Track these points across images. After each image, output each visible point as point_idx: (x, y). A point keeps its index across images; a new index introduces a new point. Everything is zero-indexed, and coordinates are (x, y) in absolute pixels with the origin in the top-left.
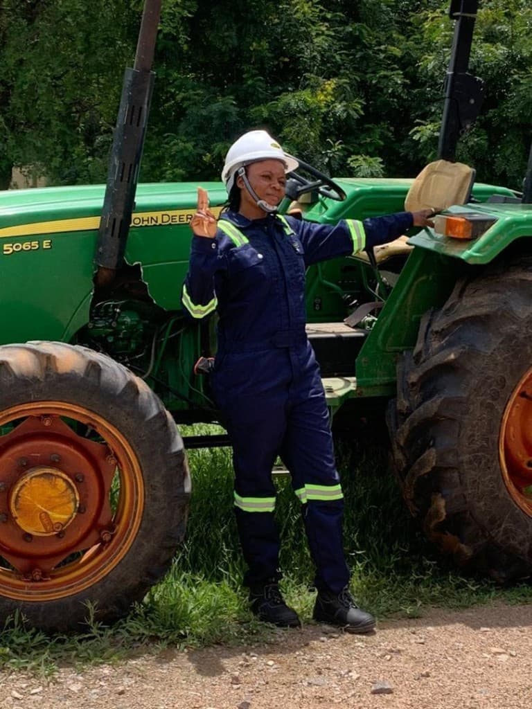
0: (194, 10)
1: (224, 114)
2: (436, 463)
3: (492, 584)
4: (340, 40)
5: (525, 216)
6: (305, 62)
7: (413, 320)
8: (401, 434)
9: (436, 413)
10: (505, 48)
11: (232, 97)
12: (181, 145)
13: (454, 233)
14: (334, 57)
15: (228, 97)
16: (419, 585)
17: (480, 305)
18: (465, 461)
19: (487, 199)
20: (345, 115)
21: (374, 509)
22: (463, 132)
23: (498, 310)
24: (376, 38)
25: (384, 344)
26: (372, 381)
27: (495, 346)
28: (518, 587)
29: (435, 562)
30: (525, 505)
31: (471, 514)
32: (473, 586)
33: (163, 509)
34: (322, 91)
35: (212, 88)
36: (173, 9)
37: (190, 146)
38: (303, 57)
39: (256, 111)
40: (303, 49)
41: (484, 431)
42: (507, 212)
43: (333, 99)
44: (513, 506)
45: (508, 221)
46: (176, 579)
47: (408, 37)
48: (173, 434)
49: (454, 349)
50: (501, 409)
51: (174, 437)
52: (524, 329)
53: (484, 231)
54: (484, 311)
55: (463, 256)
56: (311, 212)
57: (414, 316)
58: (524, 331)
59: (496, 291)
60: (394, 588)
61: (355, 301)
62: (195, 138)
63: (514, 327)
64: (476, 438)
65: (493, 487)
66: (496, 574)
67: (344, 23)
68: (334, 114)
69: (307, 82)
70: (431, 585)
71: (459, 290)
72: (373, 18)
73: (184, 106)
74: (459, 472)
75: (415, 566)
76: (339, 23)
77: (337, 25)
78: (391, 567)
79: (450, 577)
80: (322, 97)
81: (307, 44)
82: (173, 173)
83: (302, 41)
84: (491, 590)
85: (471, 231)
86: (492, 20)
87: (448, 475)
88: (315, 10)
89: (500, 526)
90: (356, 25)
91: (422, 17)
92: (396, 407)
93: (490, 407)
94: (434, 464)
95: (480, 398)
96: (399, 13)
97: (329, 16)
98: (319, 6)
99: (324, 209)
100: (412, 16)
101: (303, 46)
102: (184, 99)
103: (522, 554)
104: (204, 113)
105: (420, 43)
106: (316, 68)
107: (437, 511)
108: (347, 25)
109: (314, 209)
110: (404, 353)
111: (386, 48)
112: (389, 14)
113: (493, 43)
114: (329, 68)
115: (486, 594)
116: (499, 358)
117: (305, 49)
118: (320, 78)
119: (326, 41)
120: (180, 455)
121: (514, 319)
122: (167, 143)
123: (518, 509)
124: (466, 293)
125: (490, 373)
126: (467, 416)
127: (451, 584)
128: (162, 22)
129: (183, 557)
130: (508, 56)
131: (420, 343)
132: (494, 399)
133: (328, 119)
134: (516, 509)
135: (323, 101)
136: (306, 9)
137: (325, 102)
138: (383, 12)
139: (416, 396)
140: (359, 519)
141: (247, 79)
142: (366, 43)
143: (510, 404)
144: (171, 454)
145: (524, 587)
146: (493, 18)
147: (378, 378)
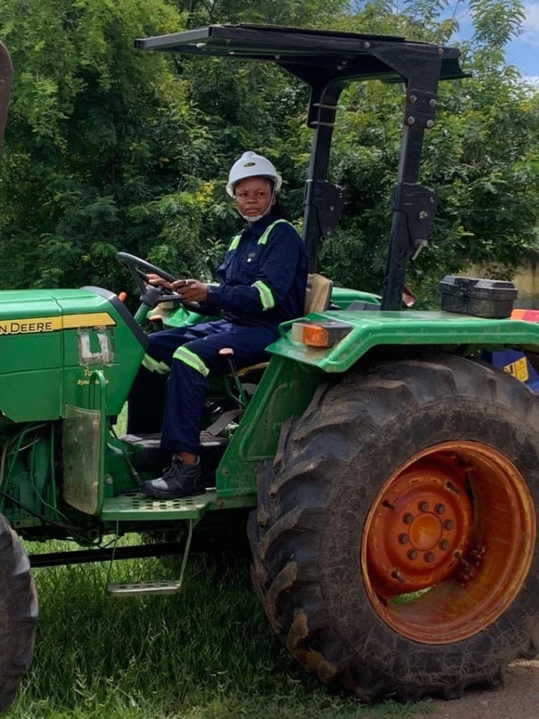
0: (70, 112)
1: (102, 214)
2: (297, 576)
3: (357, 702)
4: (218, 142)
5: (381, 324)
6: (184, 164)
7: (274, 428)
8: (261, 546)
9: (296, 525)
10: (380, 151)
11: (111, 197)
12: (59, 244)
13: (311, 341)
14: (213, 159)
15: (106, 197)
16: (283, 705)
17: (339, 414)
18: (327, 574)
19: (349, 304)
20: (225, 214)
21: (238, 625)
22: (324, 239)
23: (357, 418)
24: (253, 141)
25: (245, 454)
26: (234, 492)
27: (354, 455)
28: (384, 704)
29: (299, 681)
30: (389, 618)
31: (334, 629)
32: (338, 705)
33: (7, 635)
34: (201, 192)
35: (91, 188)
36: (49, 111)
37: (68, 245)
38: (182, 159)
39: (135, 210)
40: (181, 150)
41: (345, 542)
42: (364, 320)
43: (212, 201)
44: (377, 620)
45: (364, 329)
46: (24, 710)
47: (285, 140)
48: (19, 555)
49: (314, 459)
50: (362, 519)
51: (20, 558)
52: (383, 437)
53: (340, 339)
54: (342, 419)
55: (320, 364)
56: (173, 318)
57: (275, 424)
58: (384, 440)
59: (354, 399)
60: (257, 710)
61: (219, 408)
62: (73, 238)
63: (373, 435)
64: (337, 550)
65: (356, 600)
66: (360, 691)
67: (221, 126)
68: (214, 214)
69: (187, 183)
70: (295, 705)
71: (318, 399)
72: (250, 121)
73: (62, 207)
74: (321, 586)
75: (280, 685)
76: (217, 126)
77: (215, 127)
78: (254, 687)
79: (315, 695)
80: (202, 198)
81: (185, 146)
82: (50, 273)
83: (181, 143)
84: (357, 708)
85: (327, 339)
86: (367, 123)
87: (310, 589)
88: (193, 113)
89: (364, 641)
90: (234, 127)
91: (299, 121)
92: (256, 519)
93: (351, 518)
94: (295, 578)
95: (341, 509)
96: (277, 117)
97: (208, 119)
98: (197, 109)
99: (186, 315)
100: (289, 119)
101: (182, 148)
102: (61, 199)
103: (387, 670)
104: (82, 213)
105: (297, 146)
106: (194, 170)
107: (300, 628)
108: (225, 128)
109: (175, 315)
110: (265, 463)
111: (264, 150)
112: (266, 118)
113: (369, 146)
114: (207, 169)
115: (351, 713)
116: (358, 467)
117: (184, 151)
118: (199, 180)
119: (205, 143)
120: (26, 576)
121: (372, 428)
122: (44, 243)
123: (382, 622)
124: (325, 402)
125: (350, 483)
126: (329, 528)
127: (315, 703)
128: (38, 124)
129: (32, 685)
130: (383, 158)
131: (280, 452)
132: (354, 510)
133: (207, 219)
134: (380, 622)
135: (202, 201)
136: (184, 112)
137: (204, 203)
138: (260, 115)
139: (277, 508)
140: (222, 637)
141: (127, 179)
142: (244, 145)
143: (371, 515)
144: (16, 576)
145: (390, 703)
146: (367, 121)
147: (239, 489)
